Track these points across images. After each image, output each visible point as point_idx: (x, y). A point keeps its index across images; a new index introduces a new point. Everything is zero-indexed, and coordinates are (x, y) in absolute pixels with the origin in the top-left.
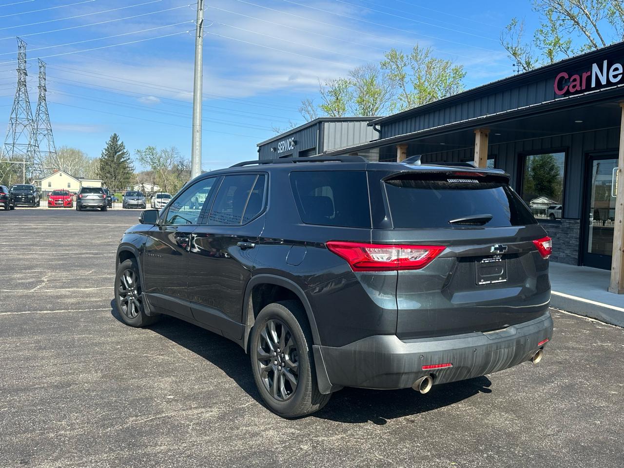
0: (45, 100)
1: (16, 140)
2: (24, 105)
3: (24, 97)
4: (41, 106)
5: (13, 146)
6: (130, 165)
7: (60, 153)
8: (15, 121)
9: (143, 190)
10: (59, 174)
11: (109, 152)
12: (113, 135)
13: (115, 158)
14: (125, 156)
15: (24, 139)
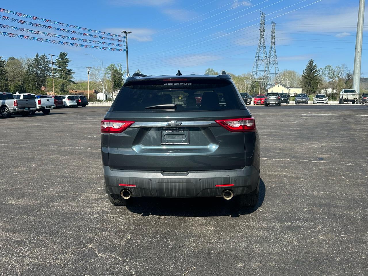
0: (274, 44)
1: (258, 69)
2: (263, 49)
3: (263, 44)
4: (272, 48)
5: (257, 72)
6: (320, 78)
7: (283, 74)
8: (257, 59)
9: (326, 93)
10: (277, 86)
11: (307, 71)
12: (310, 60)
13: (311, 74)
14: (317, 72)
15: (262, 68)
